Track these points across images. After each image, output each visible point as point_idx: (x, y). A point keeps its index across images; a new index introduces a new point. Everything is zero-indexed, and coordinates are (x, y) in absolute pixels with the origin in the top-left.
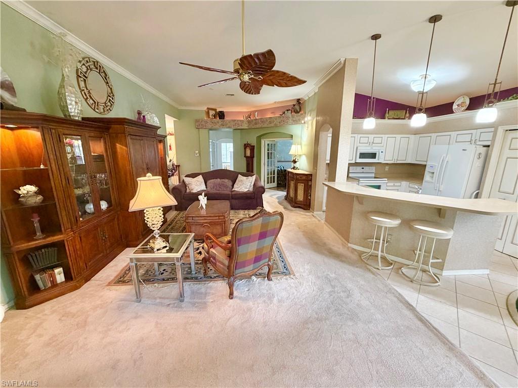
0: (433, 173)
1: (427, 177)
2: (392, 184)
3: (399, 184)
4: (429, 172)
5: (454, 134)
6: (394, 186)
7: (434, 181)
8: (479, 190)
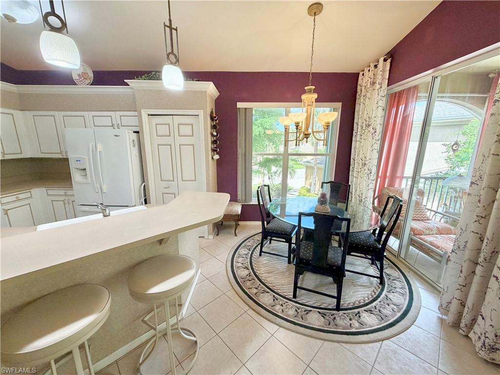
0: (85, 169)
1: (76, 176)
2: (13, 198)
3: (28, 195)
4: (77, 169)
5: (88, 115)
6: (18, 200)
7: (90, 181)
8: (144, 182)
